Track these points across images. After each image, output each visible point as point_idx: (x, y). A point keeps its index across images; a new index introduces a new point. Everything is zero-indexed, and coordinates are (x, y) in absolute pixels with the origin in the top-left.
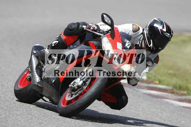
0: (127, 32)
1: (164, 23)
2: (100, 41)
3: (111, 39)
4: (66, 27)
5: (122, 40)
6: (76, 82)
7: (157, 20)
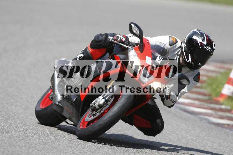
0: (163, 45)
1: (205, 35)
2: (127, 54)
3: (139, 52)
4: (93, 39)
5: (152, 54)
6: (97, 101)
7: (197, 31)
